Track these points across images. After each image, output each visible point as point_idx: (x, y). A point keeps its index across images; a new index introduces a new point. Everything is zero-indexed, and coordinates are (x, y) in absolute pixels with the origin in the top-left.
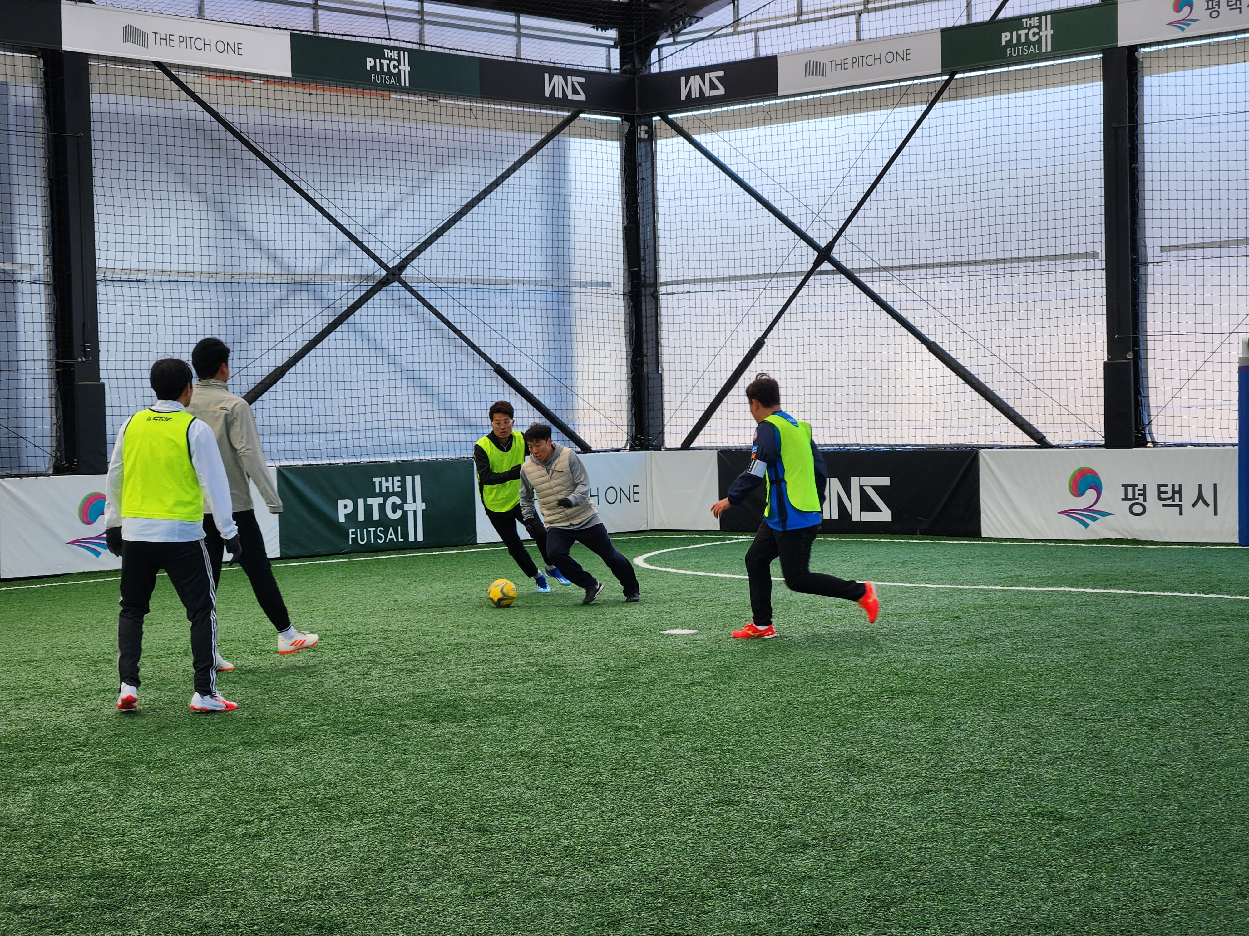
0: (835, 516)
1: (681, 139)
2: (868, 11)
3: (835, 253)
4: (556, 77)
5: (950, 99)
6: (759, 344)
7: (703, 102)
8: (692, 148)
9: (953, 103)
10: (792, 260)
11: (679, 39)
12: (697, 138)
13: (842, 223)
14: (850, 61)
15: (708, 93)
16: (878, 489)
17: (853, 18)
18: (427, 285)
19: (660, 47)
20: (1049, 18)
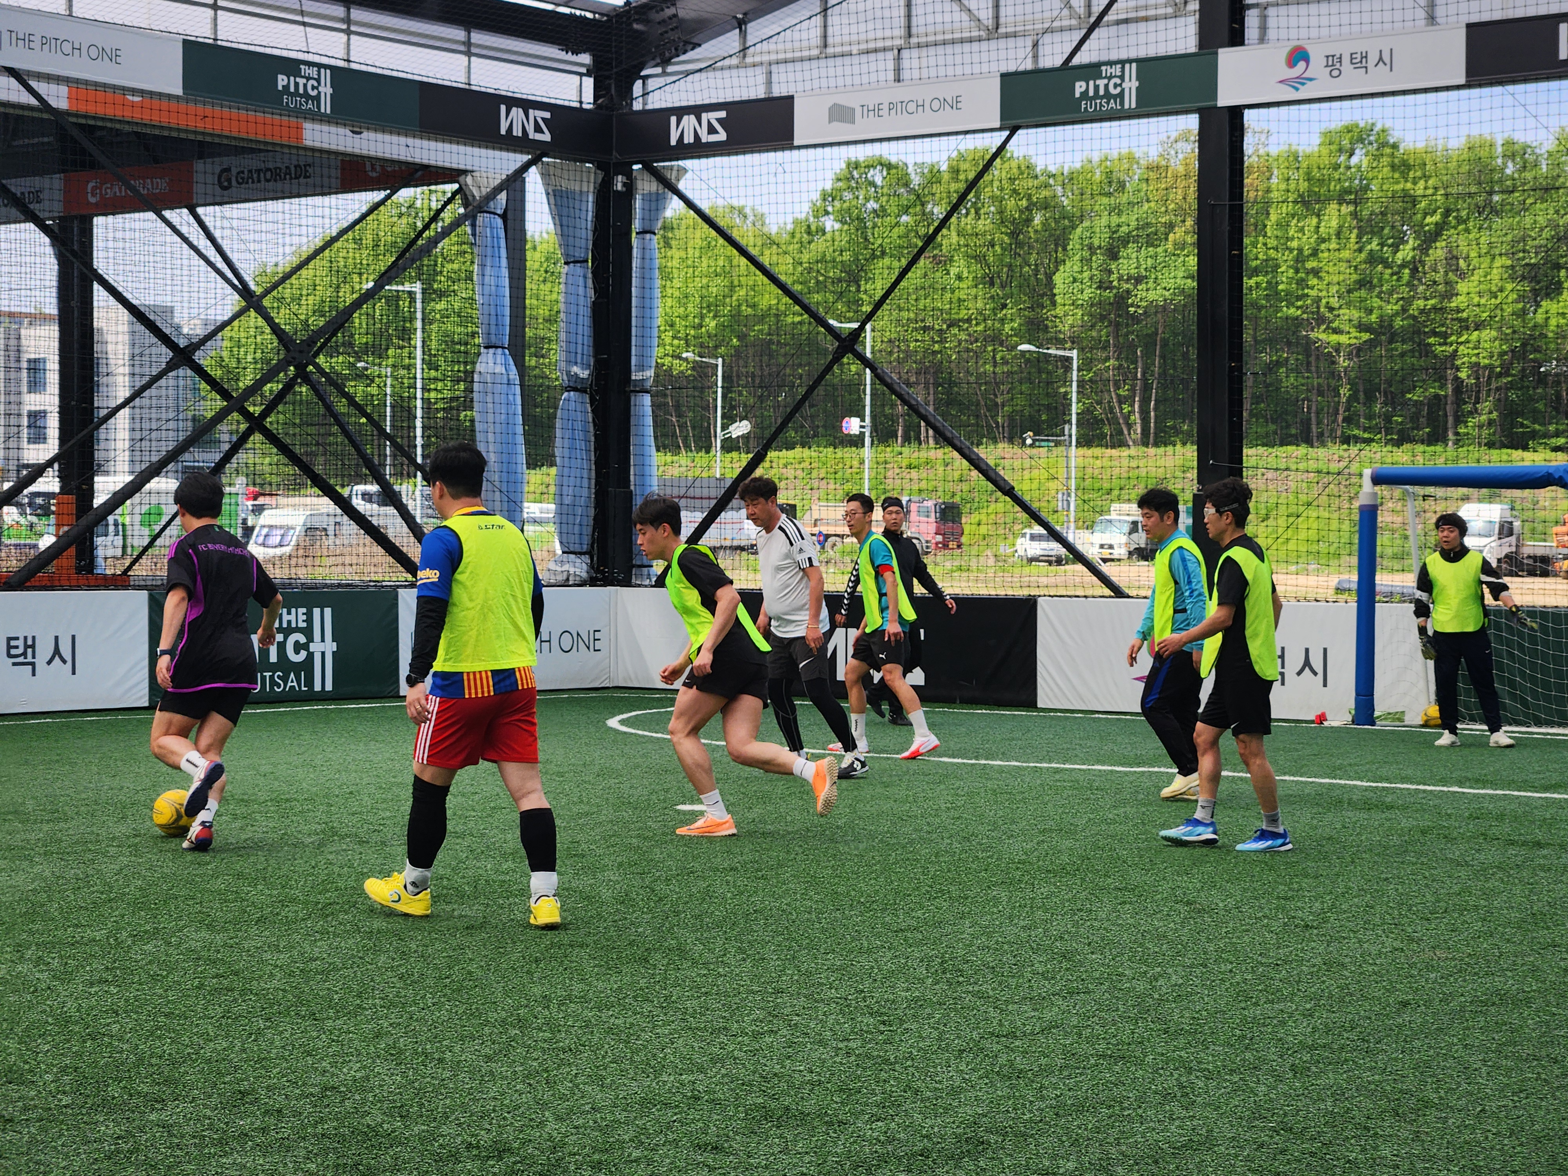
2: (909, 46)
4: (514, 110)
7: (699, 149)
8: (685, 208)
11: (670, 69)
12: (688, 192)
14: (885, 107)
15: (705, 138)
17: (890, 55)
19: (645, 78)
20: (1134, 65)
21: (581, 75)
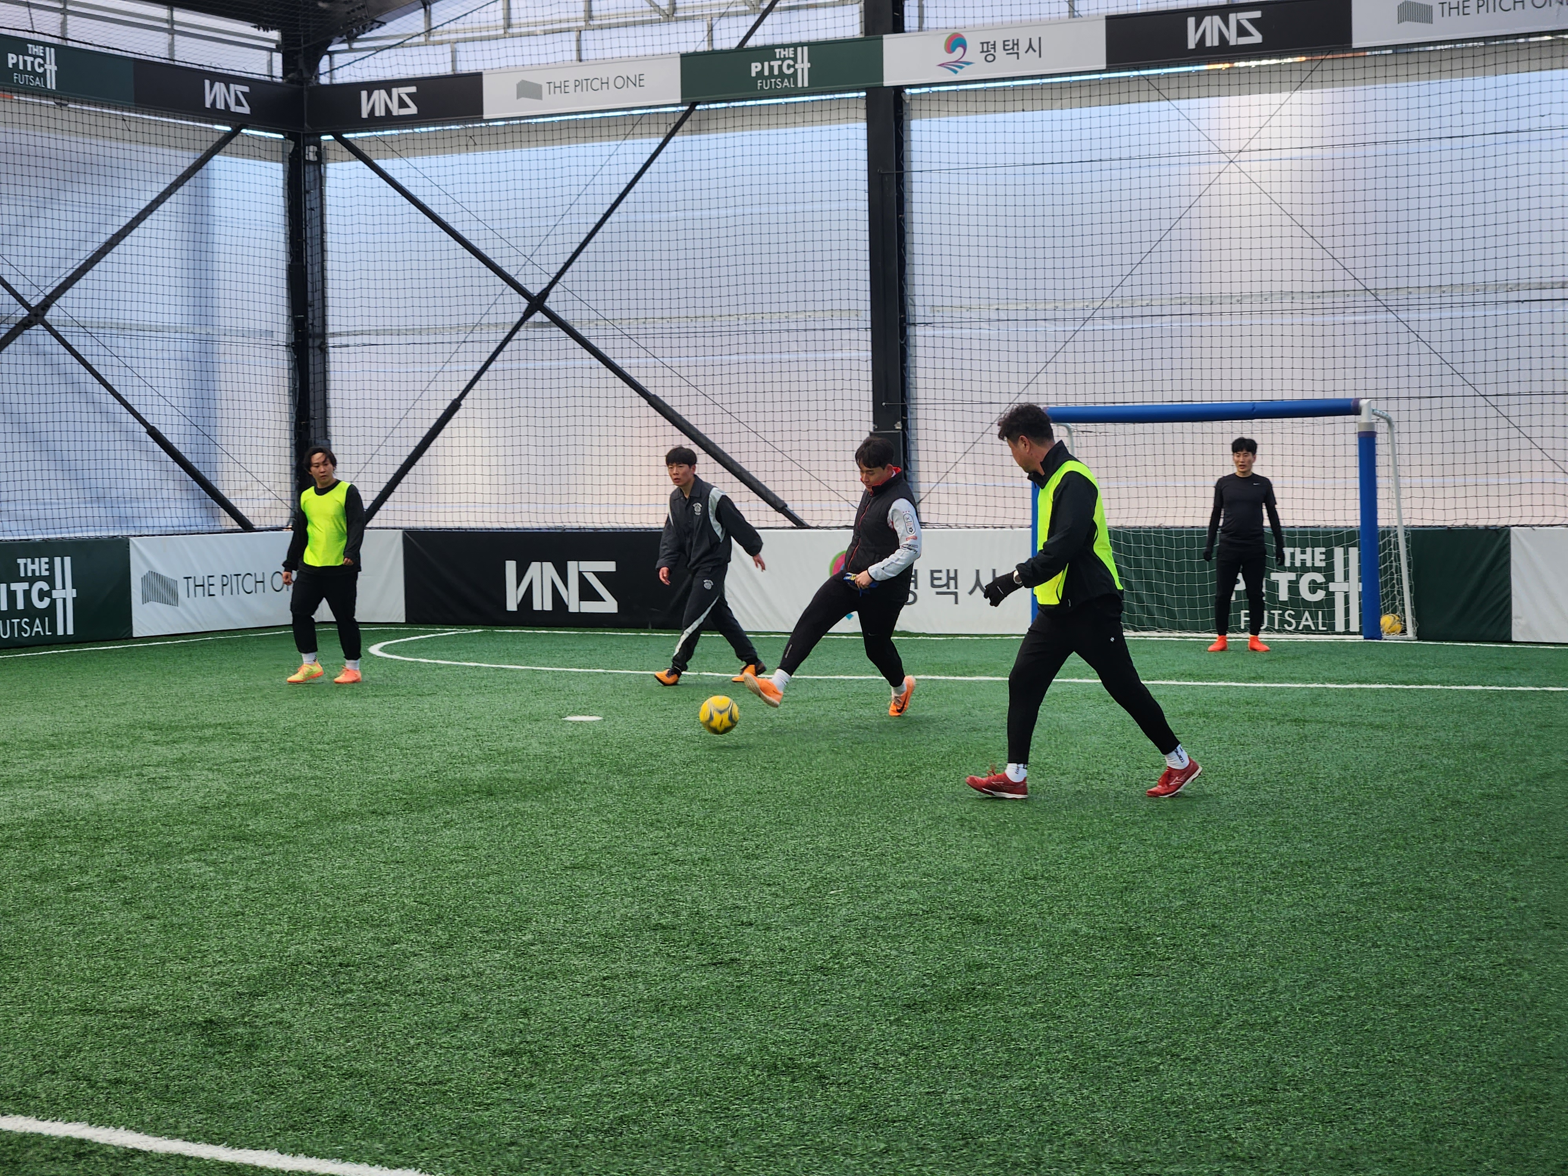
0: (548, 607)
1: (361, 164)
3: (551, 303)
4: (217, 84)
5: (692, 132)
6: (455, 406)
7: (389, 121)
8: (374, 175)
9: (696, 137)
10: (498, 308)
12: (380, 163)
14: (571, 84)
15: (396, 111)
16: (601, 576)
17: (573, 36)
18: (75, 329)
19: (331, 54)
20: (805, 48)
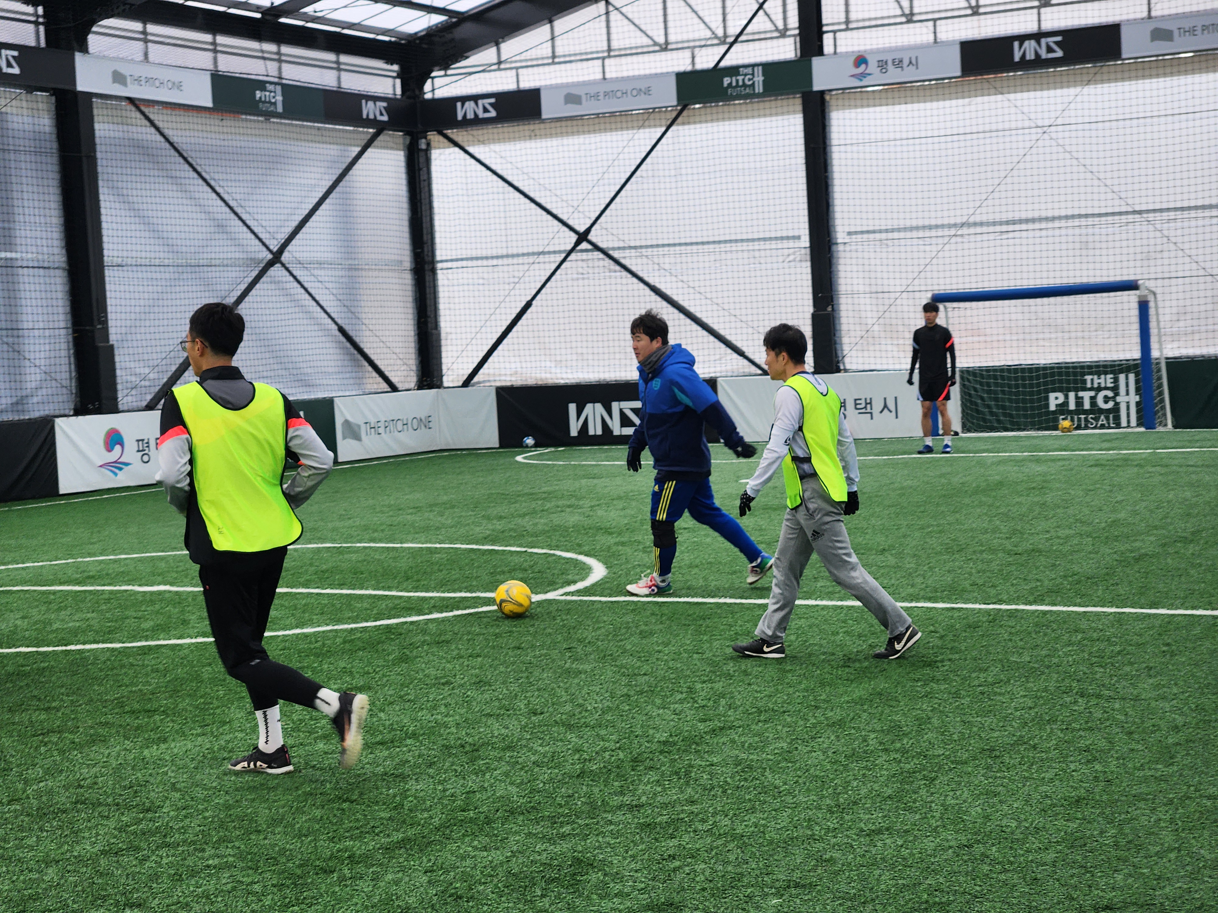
0: (599, 432)
1: (457, 149)
2: (609, 56)
3: (592, 237)
4: (369, 102)
5: (683, 124)
6: (528, 305)
7: (477, 122)
8: (467, 157)
9: (686, 127)
10: (556, 241)
11: (450, 72)
12: (471, 149)
13: (598, 213)
14: (602, 94)
15: (481, 115)
16: (634, 410)
17: (599, 62)
18: (298, 265)
19: (433, 78)
20: (760, 68)
21: (394, 78)
